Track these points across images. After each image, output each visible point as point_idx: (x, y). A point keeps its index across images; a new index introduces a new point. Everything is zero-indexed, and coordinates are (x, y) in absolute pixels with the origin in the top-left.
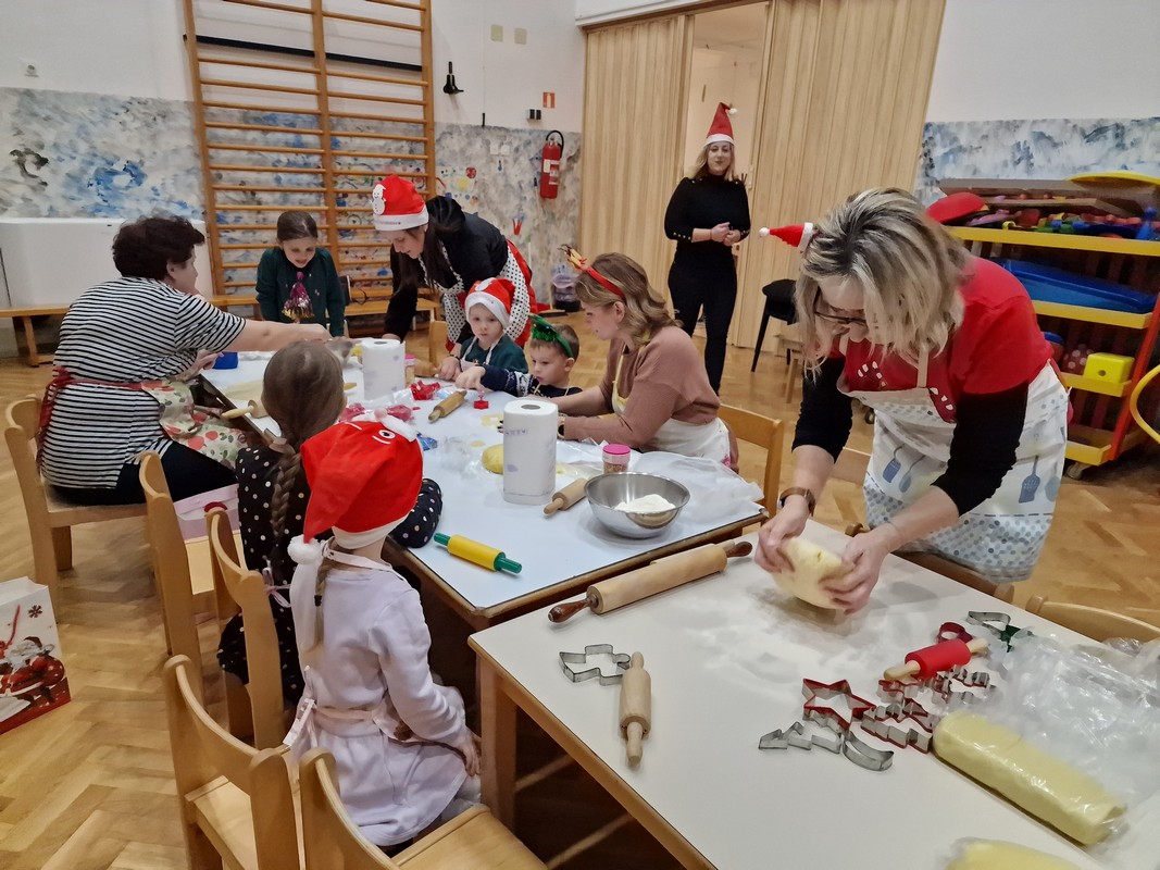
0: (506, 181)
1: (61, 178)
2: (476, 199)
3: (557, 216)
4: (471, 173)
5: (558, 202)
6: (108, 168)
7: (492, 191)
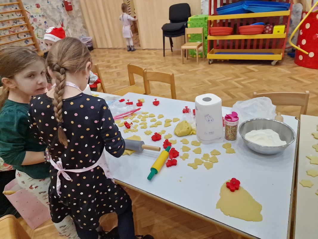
0: (52, 6)
2: (43, 16)
3: (75, 16)
4: (38, 6)
5: (73, 12)
7: (48, 12)
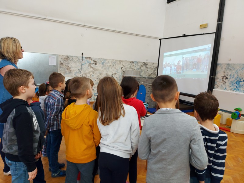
1: (230, 82)
6: (240, 80)
